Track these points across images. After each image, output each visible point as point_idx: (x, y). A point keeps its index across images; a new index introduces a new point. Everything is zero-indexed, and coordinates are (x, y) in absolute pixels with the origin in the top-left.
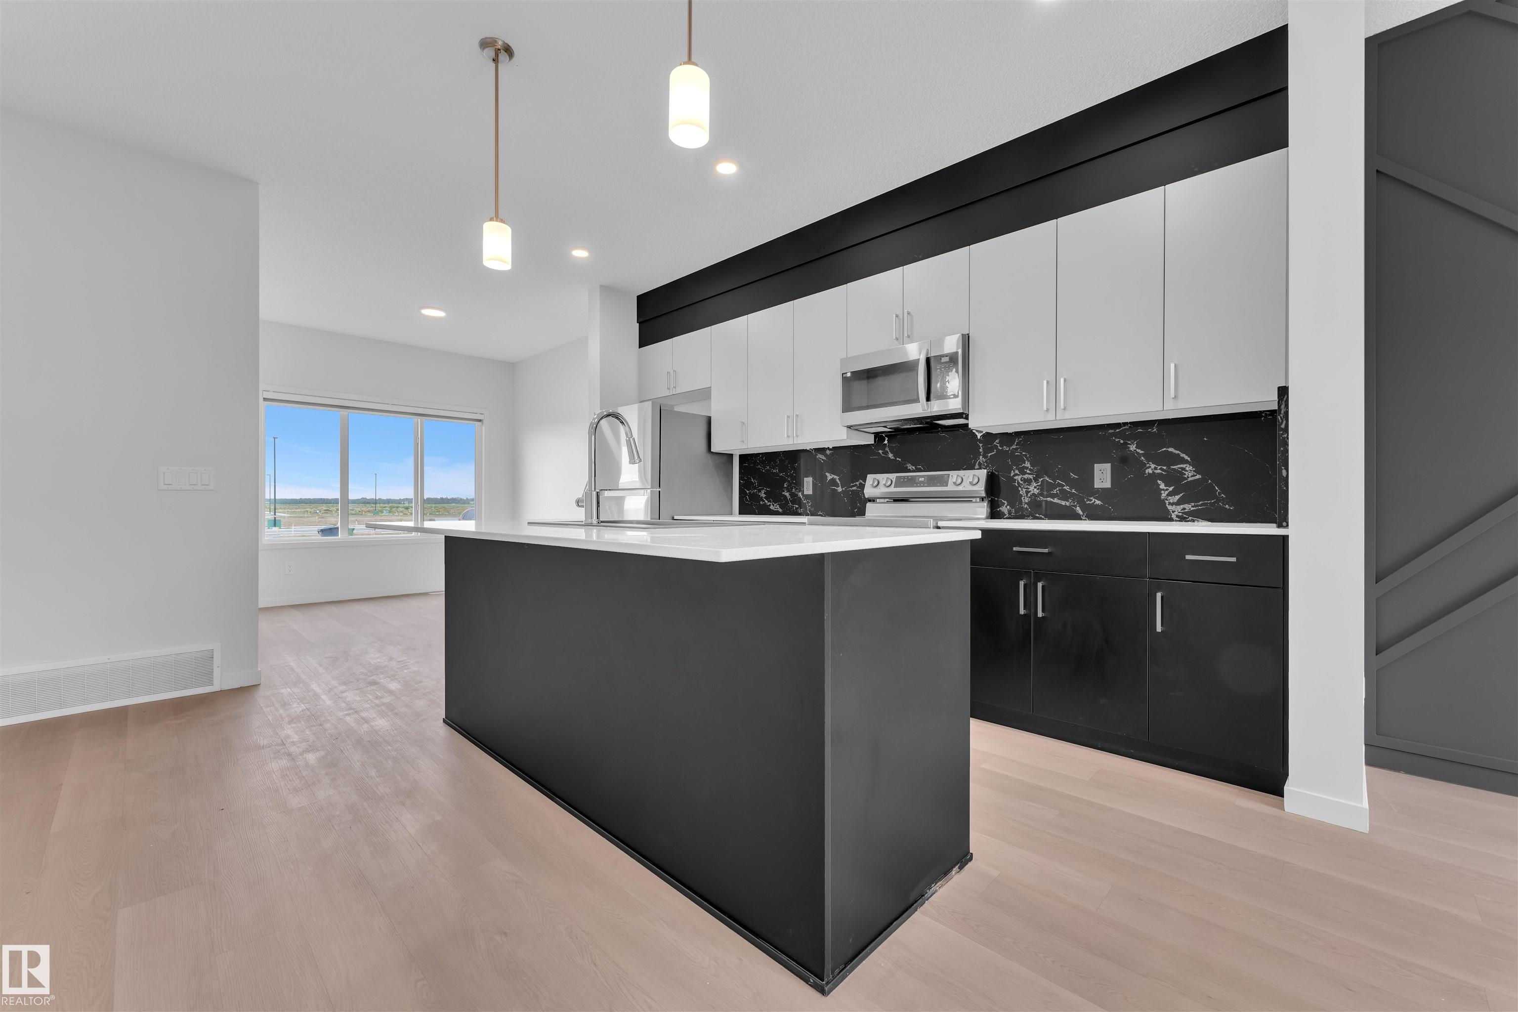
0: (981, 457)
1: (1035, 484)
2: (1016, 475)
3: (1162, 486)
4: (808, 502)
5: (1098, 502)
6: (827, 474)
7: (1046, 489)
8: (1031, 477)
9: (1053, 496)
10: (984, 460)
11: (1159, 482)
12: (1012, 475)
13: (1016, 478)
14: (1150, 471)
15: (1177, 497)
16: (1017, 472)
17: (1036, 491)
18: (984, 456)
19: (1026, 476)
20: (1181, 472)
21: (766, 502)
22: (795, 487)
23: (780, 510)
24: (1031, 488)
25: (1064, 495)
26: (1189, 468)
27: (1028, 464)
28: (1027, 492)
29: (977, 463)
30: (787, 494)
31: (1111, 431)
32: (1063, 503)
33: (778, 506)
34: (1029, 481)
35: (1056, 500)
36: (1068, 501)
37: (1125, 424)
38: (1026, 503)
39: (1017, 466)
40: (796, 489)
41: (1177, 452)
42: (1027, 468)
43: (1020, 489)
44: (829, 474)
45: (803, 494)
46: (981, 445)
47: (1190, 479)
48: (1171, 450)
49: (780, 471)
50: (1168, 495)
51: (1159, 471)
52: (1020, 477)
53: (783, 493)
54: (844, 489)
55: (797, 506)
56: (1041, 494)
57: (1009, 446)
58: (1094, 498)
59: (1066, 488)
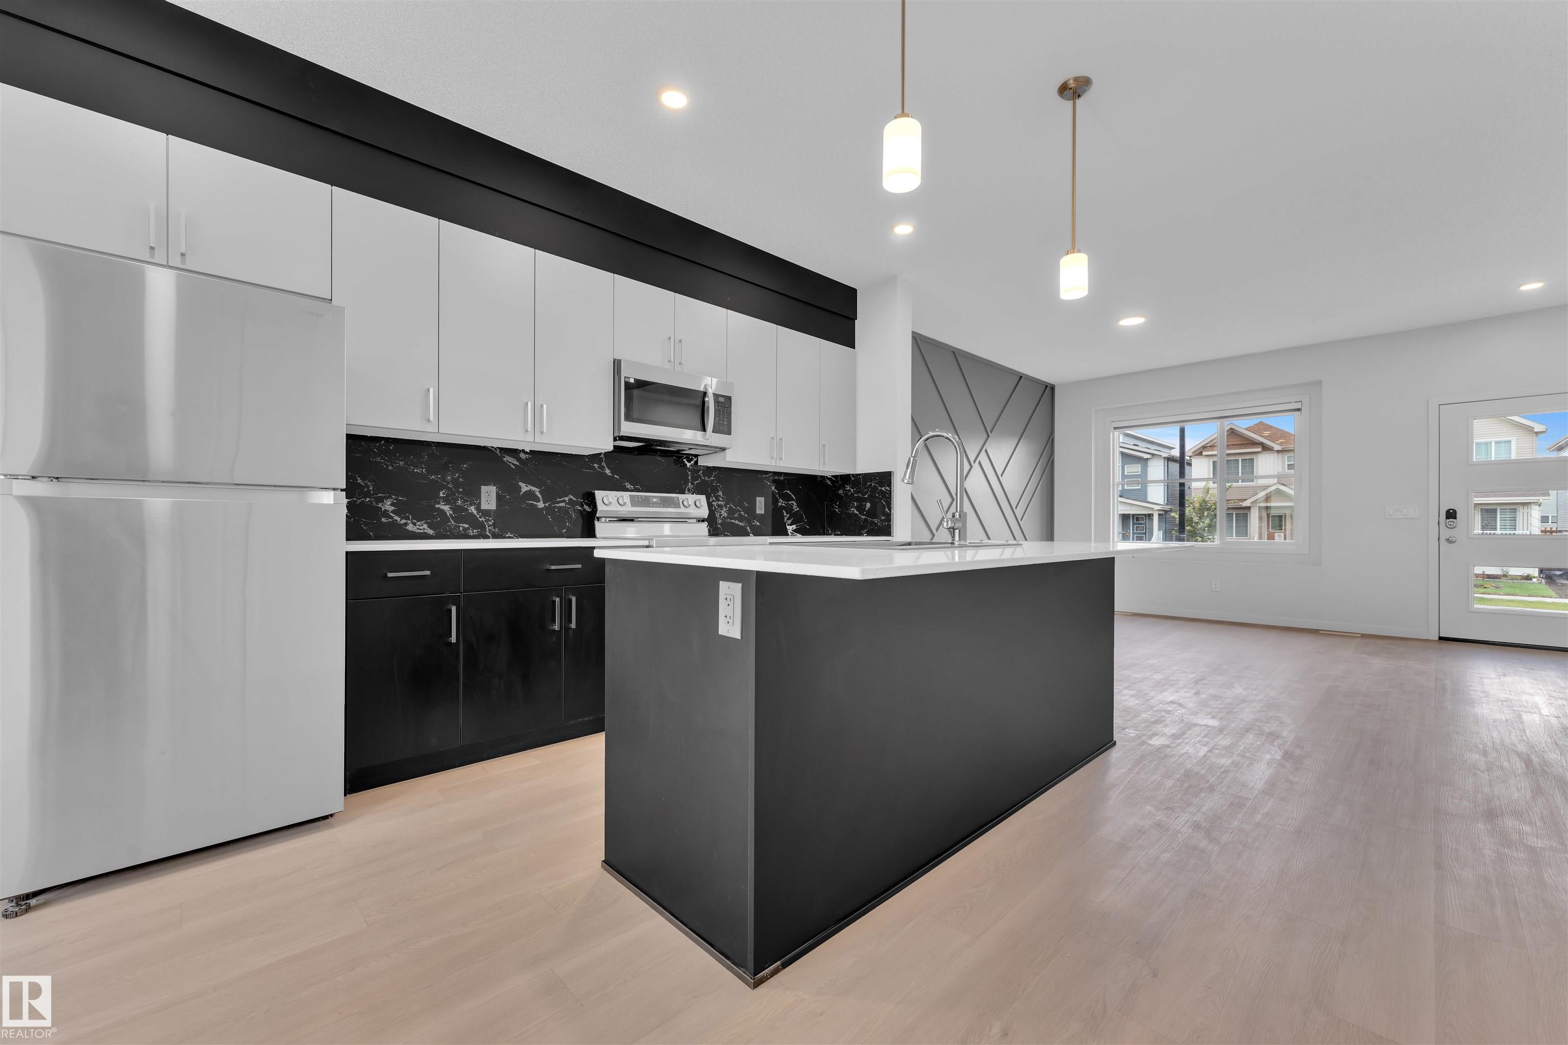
0: (690, 484)
1: (725, 510)
2: (713, 501)
3: (785, 514)
4: (487, 521)
5: (758, 524)
6: (520, 484)
7: (731, 512)
8: (722, 503)
9: (735, 519)
10: (692, 487)
11: (784, 511)
12: (711, 501)
13: (713, 503)
14: (780, 504)
15: (791, 521)
16: (714, 499)
17: (726, 515)
18: (692, 484)
19: (719, 503)
20: (791, 506)
21: (396, 518)
22: (462, 498)
23: (431, 532)
24: (723, 512)
25: (741, 518)
26: (795, 504)
27: (720, 493)
28: (720, 515)
29: (687, 488)
30: (446, 508)
31: (764, 476)
32: (741, 524)
33: (425, 526)
34: (720, 506)
35: (737, 522)
36: (743, 523)
37: (770, 472)
38: (719, 524)
39: (714, 494)
40: (465, 501)
41: (791, 494)
42: (720, 496)
43: (716, 512)
44: (524, 485)
45: (478, 508)
46: (690, 473)
47: (795, 510)
48: (788, 492)
49: (430, 472)
50: (787, 520)
51: (783, 505)
52: (716, 503)
53: (437, 506)
54: (547, 505)
55: (466, 526)
56: (728, 517)
57: (709, 477)
58: (756, 521)
59: (742, 513)
